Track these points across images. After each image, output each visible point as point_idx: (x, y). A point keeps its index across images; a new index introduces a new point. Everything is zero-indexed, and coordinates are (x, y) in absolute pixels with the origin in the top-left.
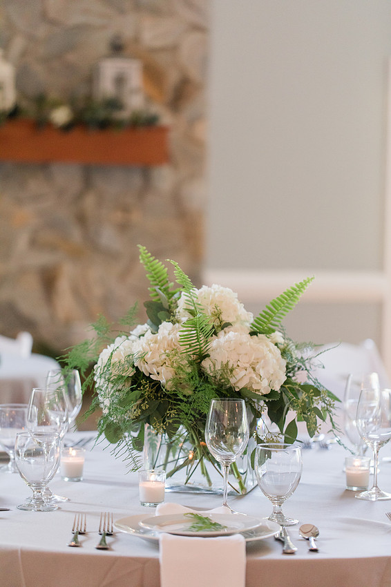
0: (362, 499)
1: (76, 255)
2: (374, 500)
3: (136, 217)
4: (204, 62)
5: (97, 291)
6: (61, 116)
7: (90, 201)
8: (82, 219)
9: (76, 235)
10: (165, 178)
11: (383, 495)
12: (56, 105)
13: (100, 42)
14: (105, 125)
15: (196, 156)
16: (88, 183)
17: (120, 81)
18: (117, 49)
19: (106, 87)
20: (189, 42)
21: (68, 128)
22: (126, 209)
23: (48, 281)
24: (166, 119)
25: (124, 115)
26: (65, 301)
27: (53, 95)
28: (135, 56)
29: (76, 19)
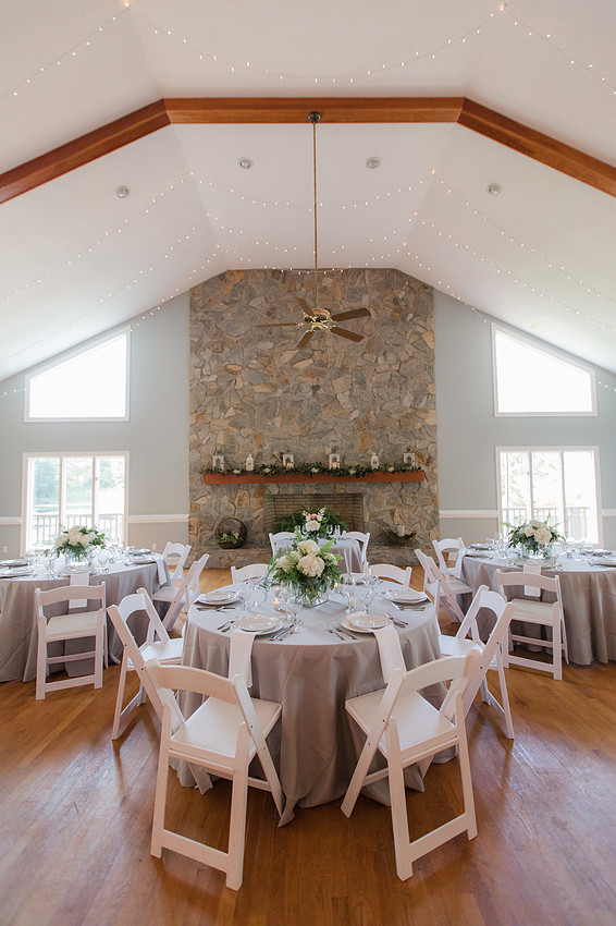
1: (400, 506)
3: (417, 495)
4: (436, 451)
5: (406, 516)
6: (391, 469)
7: (403, 491)
8: (401, 496)
9: (400, 501)
10: (425, 484)
12: (390, 467)
13: (404, 449)
14: (403, 471)
15: (434, 478)
16: (403, 487)
17: (409, 458)
18: (408, 450)
19: (405, 461)
20: (431, 447)
21: (393, 472)
22: (414, 493)
23: (392, 513)
24: (423, 467)
25: (411, 468)
26: (397, 519)
27: (391, 464)
28: (414, 452)
29: (398, 443)
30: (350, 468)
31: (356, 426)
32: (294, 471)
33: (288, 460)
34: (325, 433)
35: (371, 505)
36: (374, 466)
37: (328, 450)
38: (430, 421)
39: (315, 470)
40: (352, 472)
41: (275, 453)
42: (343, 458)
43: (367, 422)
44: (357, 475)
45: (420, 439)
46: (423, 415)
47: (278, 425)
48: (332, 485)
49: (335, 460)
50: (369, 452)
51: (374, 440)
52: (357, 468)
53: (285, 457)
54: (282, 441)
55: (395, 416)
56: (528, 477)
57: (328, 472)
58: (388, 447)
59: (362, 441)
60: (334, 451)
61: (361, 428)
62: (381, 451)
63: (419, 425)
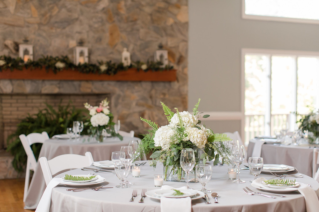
0: (234, 183)
1: (150, 107)
2: (238, 183)
3: (167, 96)
4: (187, 51)
6: (144, 67)
7: (153, 92)
8: (151, 97)
9: (150, 102)
11: (242, 181)
12: (142, 64)
13: (155, 45)
15: (185, 79)
16: (153, 87)
17: (161, 56)
18: (161, 47)
20: (182, 45)
21: (146, 71)
22: (164, 94)
24: (175, 67)
25: (164, 66)
27: (142, 61)
28: (166, 49)
29: (149, 39)
30: (101, 63)
31: (104, 16)
32: (34, 65)
33: (26, 52)
34: (69, 22)
35: (119, 107)
36: (127, 63)
37: (73, 43)
38: (182, 18)
39: (60, 65)
40: (103, 68)
41: (9, 42)
42: (90, 53)
43: (118, 14)
44: (107, 72)
45: (171, 36)
46: (175, 11)
47: (12, 8)
48: (76, 83)
49: (82, 54)
50: (119, 47)
51: (123, 35)
52: (108, 64)
53: (22, 48)
54: (17, 29)
55: (148, 10)
56: (268, 80)
57: (75, 67)
58: (139, 43)
59: (111, 34)
60: (81, 43)
61: (110, 19)
62: (131, 47)
63: (171, 21)
